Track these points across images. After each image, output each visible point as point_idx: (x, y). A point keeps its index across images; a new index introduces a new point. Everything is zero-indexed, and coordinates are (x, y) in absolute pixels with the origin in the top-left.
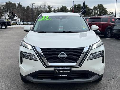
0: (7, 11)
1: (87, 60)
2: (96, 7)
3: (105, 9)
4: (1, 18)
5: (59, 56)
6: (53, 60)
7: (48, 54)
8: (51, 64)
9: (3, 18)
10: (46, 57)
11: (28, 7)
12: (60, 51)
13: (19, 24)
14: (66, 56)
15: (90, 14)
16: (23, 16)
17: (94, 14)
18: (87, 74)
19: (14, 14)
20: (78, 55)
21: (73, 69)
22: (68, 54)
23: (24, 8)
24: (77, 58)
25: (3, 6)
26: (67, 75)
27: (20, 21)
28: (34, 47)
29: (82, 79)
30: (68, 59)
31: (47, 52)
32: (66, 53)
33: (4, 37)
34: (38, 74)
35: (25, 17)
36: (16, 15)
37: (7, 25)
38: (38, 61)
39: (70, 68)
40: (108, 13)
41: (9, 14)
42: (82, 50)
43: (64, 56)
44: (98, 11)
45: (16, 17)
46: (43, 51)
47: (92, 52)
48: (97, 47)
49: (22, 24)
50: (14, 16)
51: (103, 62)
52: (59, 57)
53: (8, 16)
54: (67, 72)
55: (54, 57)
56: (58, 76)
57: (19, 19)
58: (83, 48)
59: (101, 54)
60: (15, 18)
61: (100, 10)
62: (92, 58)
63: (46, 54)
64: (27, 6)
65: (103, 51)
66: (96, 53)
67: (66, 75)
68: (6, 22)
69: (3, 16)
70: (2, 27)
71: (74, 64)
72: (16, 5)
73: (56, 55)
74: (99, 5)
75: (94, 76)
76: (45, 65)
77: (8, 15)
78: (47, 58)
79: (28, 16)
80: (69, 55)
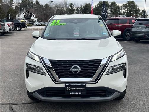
0: (24, 9)
1: (106, 75)
2: (126, 4)
3: (137, 6)
4: (17, 18)
5: (71, 69)
6: (64, 74)
7: (58, 67)
8: (62, 79)
9: (19, 17)
10: (56, 71)
11: (47, 5)
12: (73, 64)
13: (37, 25)
14: (79, 69)
15: (119, 13)
16: (41, 15)
17: (123, 13)
18: (105, 91)
19: (30, 14)
20: (94, 68)
21: (88, 86)
22: (82, 67)
23: (42, 6)
24: (93, 72)
25: (19, 4)
26: (81, 93)
27: (38, 22)
28: (42, 58)
29: (99, 97)
30: (82, 74)
31: (58, 65)
32: (79, 66)
33: (18, 40)
34: (47, 91)
35: (43, 17)
36: (33, 14)
37: (22, 26)
38: (46, 75)
39: (84, 85)
40: (140, 12)
41: (26, 14)
42: (99, 63)
43: (78, 70)
44: (127, 9)
45: (33, 16)
46: (52, 63)
47: (111, 64)
48: (117, 59)
49: (39, 25)
50: (31, 16)
51: (125, 77)
52: (71, 71)
53: (24, 16)
54: (81, 89)
55: (65, 70)
56: (71, 93)
57: (36, 19)
58: (101, 60)
59: (123, 68)
60: (32, 18)
61: (130, 8)
62: (111, 72)
63: (56, 67)
64: (45, 4)
65: (125, 63)
66: (116, 65)
67: (79, 93)
68: (20, 23)
69: (18, 15)
70: (17, 28)
71: (89, 79)
72: (34, 3)
73: (68, 69)
74: (129, 2)
75: (114, 93)
76: (55, 81)
77: (24, 14)
78: (57, 73)
79: (47, 16)
80: (84, 69)
